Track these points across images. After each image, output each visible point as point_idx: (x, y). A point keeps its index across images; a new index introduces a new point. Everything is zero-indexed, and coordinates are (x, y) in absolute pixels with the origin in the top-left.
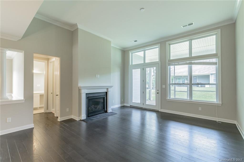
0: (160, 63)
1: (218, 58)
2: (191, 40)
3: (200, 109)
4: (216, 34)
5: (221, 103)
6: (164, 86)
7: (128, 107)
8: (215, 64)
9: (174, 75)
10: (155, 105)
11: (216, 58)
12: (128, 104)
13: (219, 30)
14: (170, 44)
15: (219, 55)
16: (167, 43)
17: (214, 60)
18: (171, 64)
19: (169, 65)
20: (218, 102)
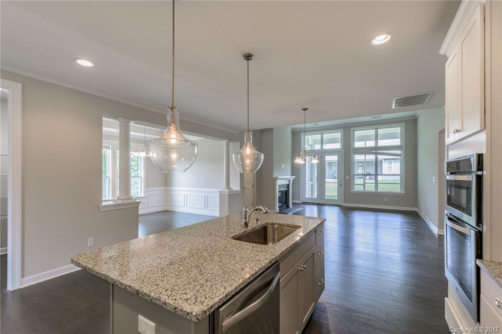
0: (343, 152)
1: (403, 150)
2: (378, 128)
3: (386, 199)
4: (401, 127)
5: (404, 192)
6: (348, 178)
7: (300, 204)
8: (400, 155)
9: (365, 159)
10: (337, 199)
11: (401, 150)
12: (299, 200)
13: (404, 124)
14: (354, 131)
15: (404, 147)
16: (352, 129)
17: (399, 152)
18: (356, 153)
19: (354, 154)
20: (402, 192)
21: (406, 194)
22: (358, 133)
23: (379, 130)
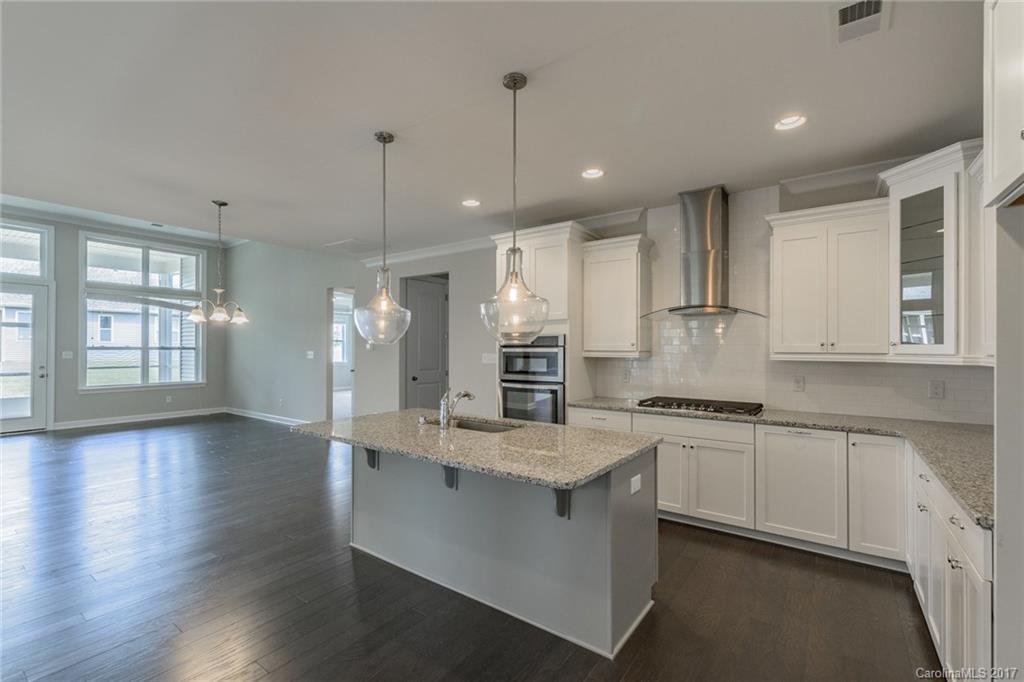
0: (52, 288)
2: (149, 248)
4: (197, 255)
6: (67, 357)
13: (205, 252)
14: (87, 239)
16: (78, 233)
18: (91, 295)
19: (87, 297)
20: (200, 381)
21: (207, 384)
22: (95, 247)
23: (151, 252)
